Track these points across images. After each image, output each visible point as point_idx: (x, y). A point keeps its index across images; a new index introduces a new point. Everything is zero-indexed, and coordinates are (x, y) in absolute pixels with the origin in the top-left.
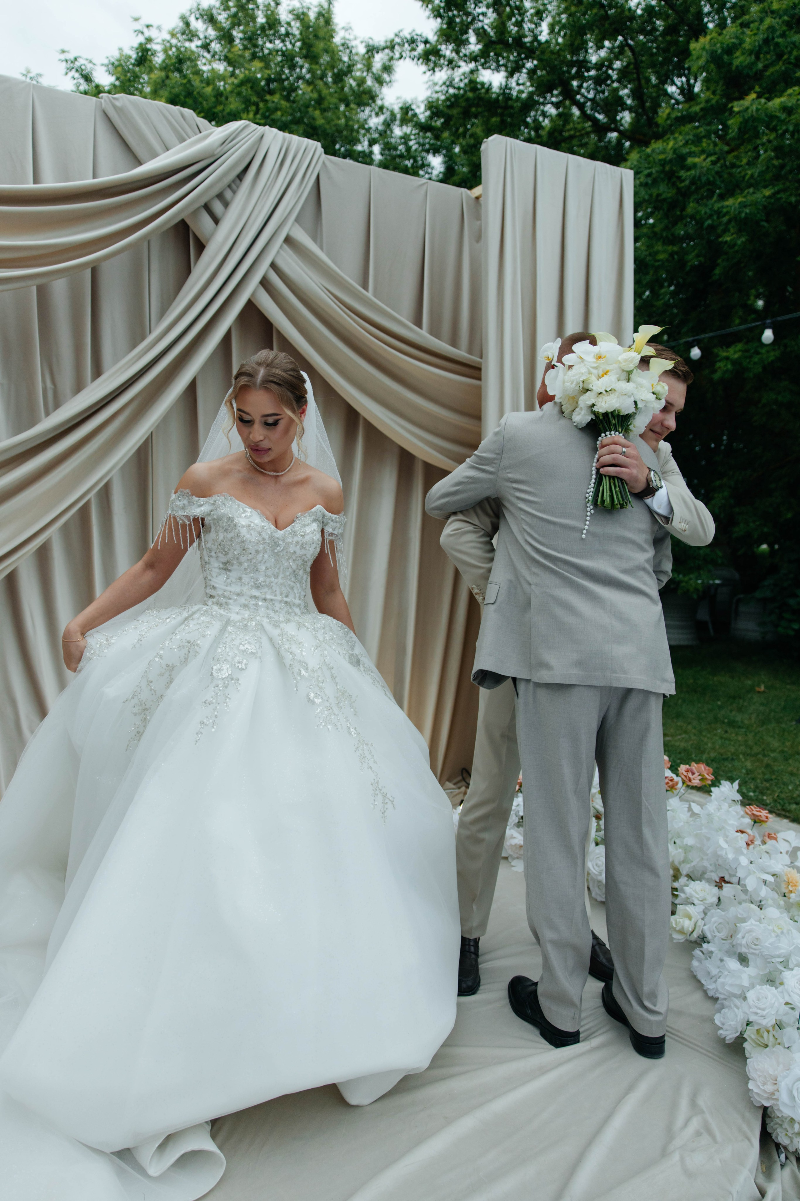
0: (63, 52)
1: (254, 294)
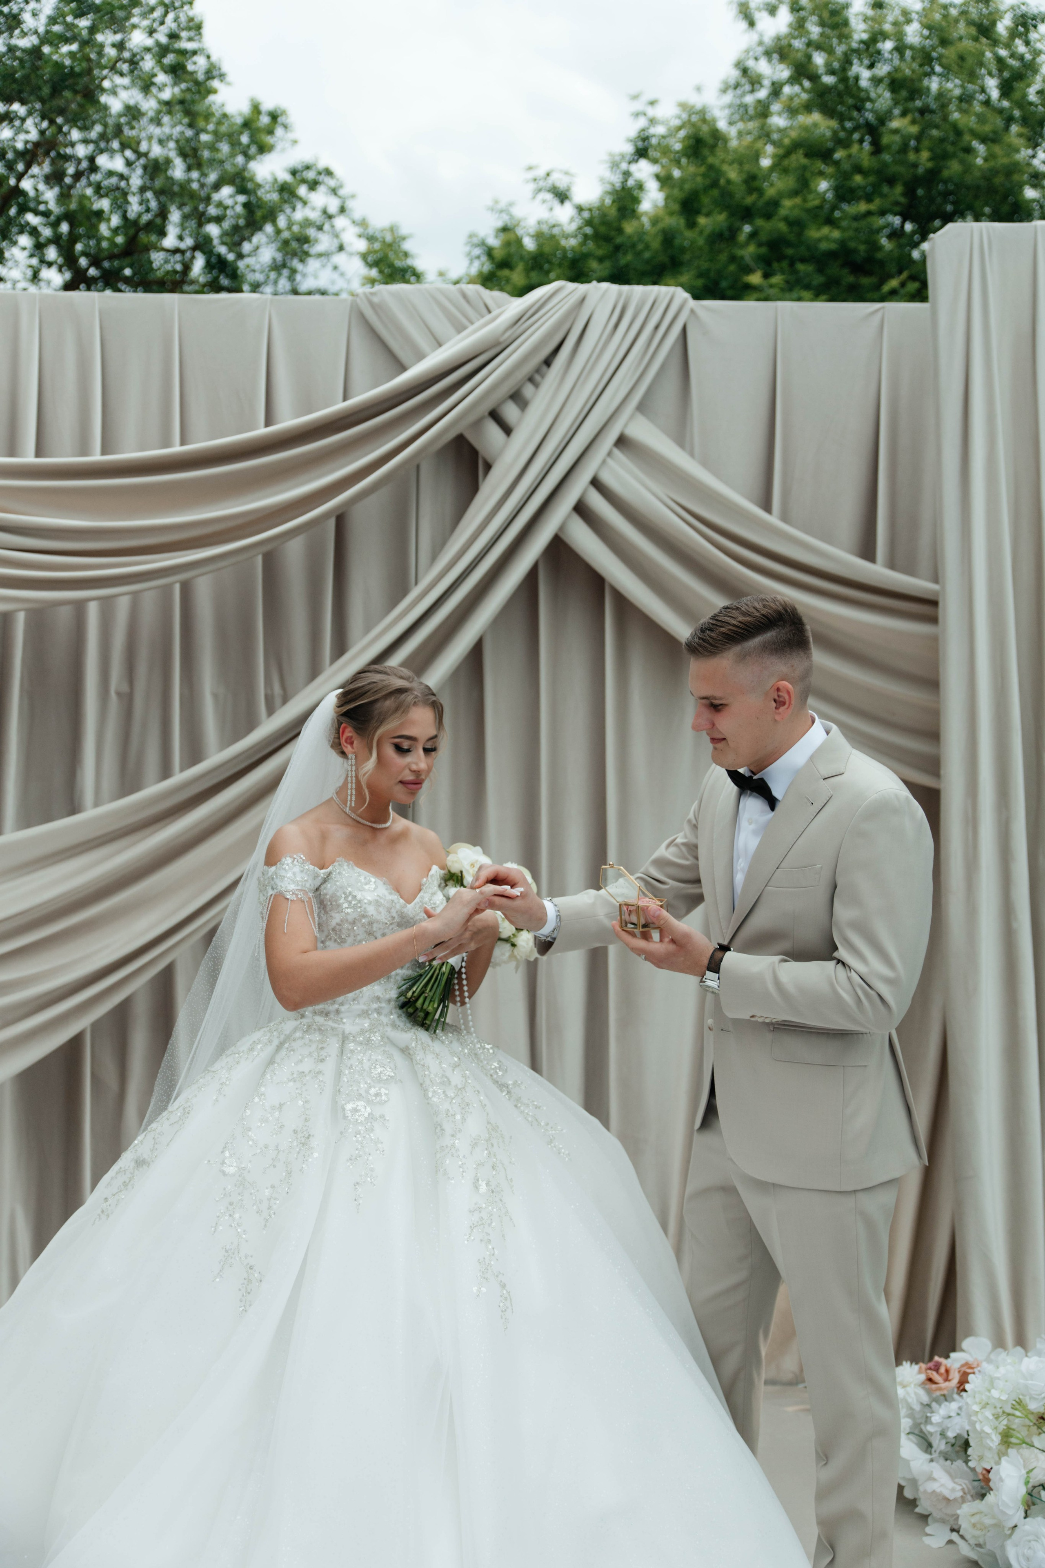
0: (530, 168)
1: (562, 528)
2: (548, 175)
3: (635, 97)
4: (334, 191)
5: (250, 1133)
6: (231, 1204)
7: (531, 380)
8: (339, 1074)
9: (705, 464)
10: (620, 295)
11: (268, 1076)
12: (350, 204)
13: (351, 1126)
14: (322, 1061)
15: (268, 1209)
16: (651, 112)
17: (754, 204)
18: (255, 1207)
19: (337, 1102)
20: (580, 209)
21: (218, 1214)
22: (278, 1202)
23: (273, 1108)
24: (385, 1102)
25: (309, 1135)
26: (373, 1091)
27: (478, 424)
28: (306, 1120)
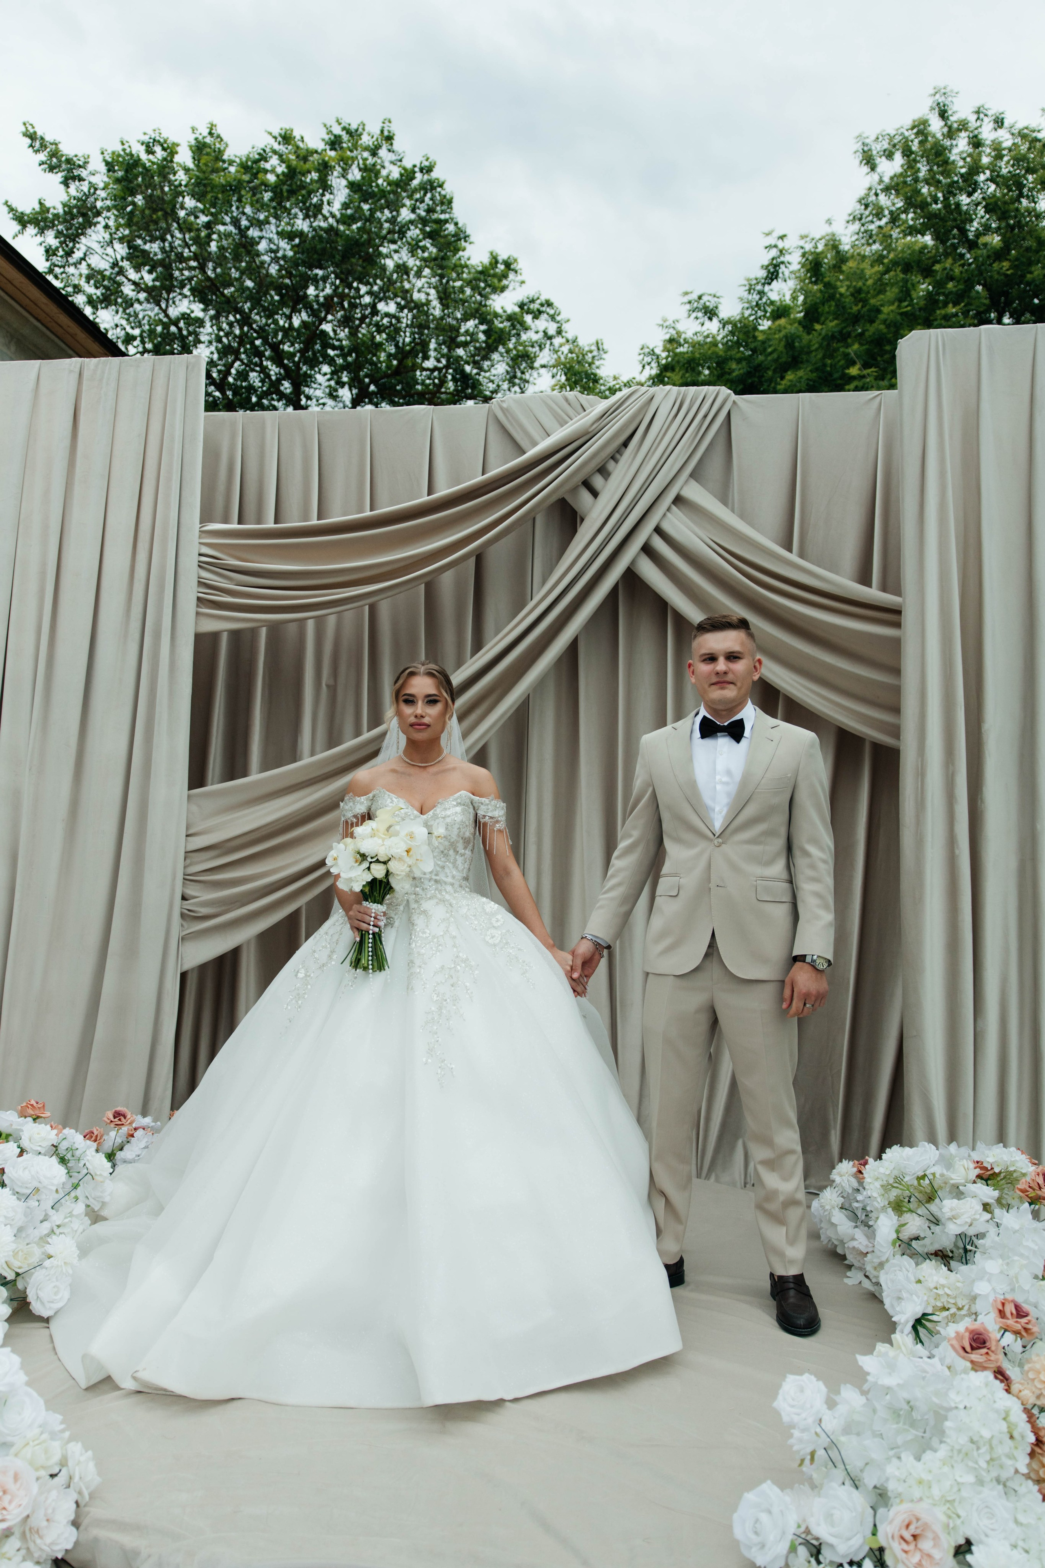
0: (686, 293)
1: (633, 562)
2: (700, 298)
3: (768, 234)
4: (553, 318)
9: (742, 516)
10: (679, 393)
12: (565, 327)
16: (781, 244)
17: (859, 311)
20: (724, 323)
27: (574, 490)
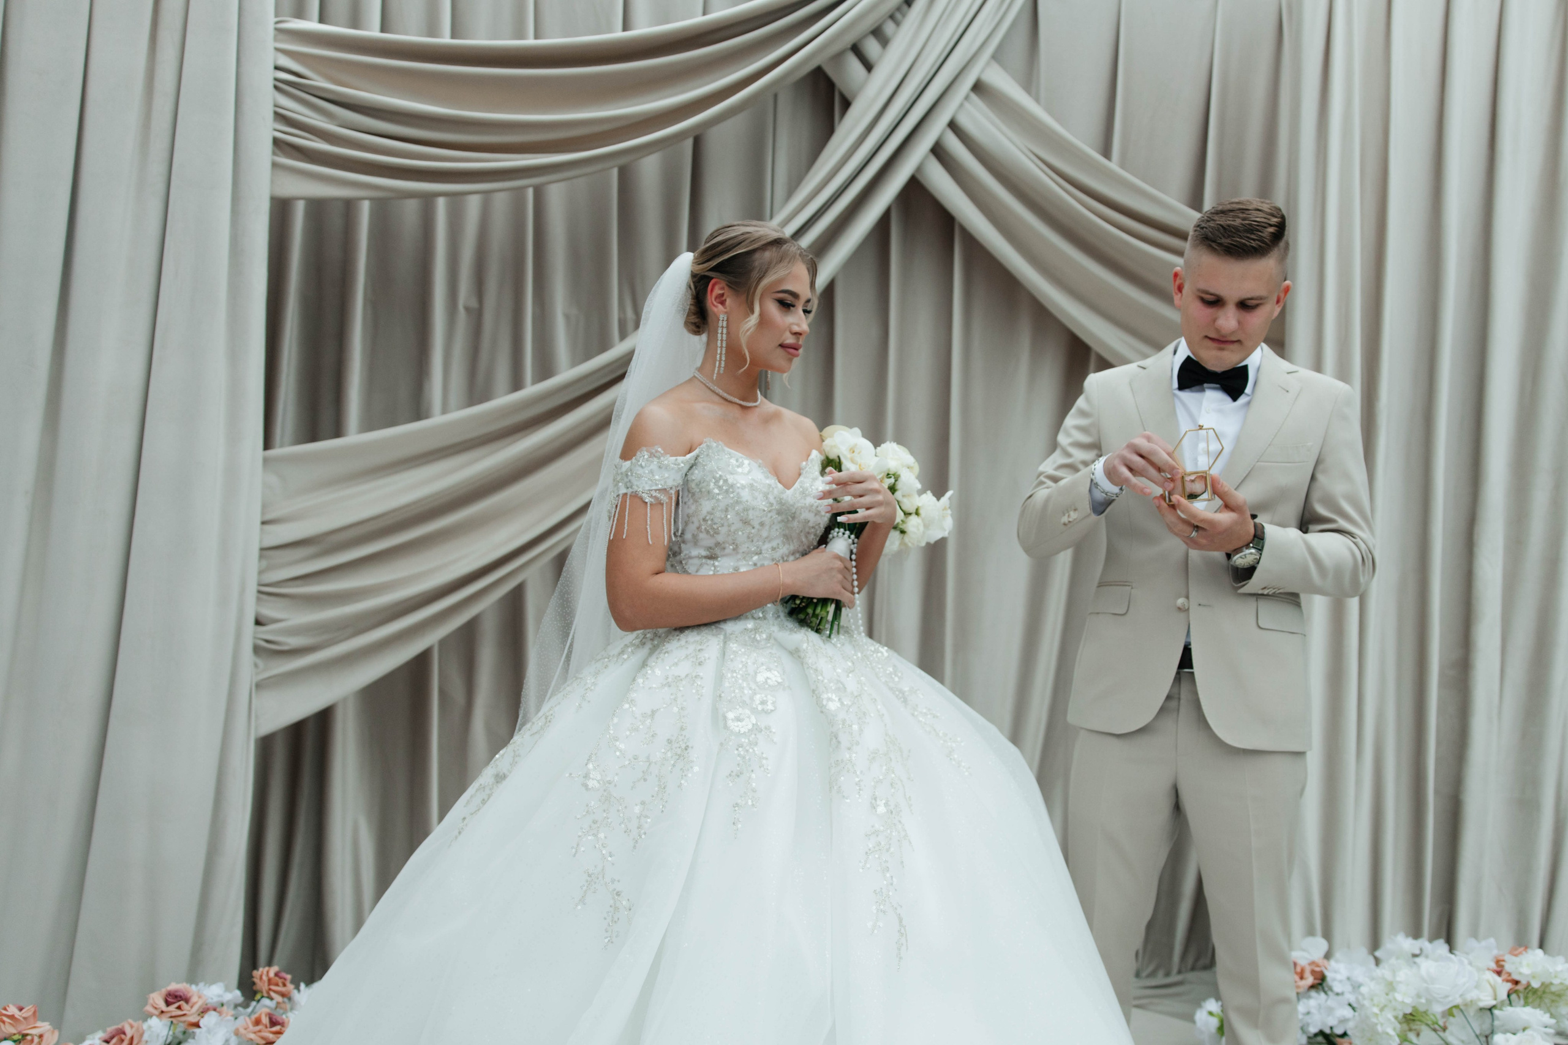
1: (920, 167)
5: (618, 743)
6: (595, 822)
7: (892, 17)
8: (720, 677)
9: (1049, 108)
11: (640, 681)
13: (733, 737)
14: (700, 664)
15: (638, 828)
18: (623, 826)
19: (717, 709)
21: (580, 834)
22: (649, 820)
23: (644, 715)
24: (772, 711)
25: (688, 746)
26: (758, 698)
27: (838, 57)
28: (682, 729)
